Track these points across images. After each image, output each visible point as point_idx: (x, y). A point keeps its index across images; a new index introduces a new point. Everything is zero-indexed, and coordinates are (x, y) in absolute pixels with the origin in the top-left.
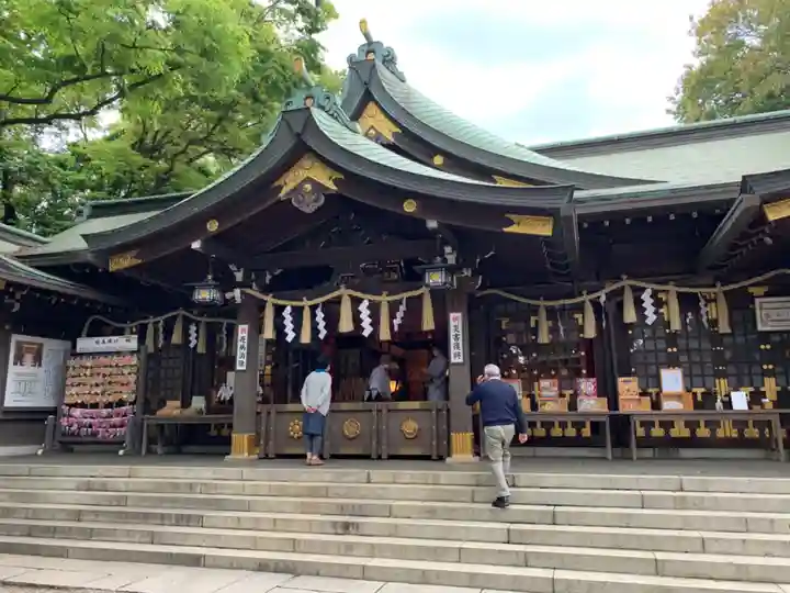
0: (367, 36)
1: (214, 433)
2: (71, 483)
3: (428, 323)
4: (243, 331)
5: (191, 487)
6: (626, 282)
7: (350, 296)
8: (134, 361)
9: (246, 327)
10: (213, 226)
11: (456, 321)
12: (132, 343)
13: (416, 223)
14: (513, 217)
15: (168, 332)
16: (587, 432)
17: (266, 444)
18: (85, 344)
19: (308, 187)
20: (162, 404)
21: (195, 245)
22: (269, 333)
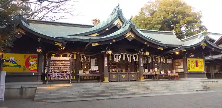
4: (106, 59)
7: (125, 54)
8: (69, 63)
9: (107, 58)
10: (114, 41)
11: (141, 60)
12: (68, 59)
16: (148, 77)
18: (53, 58)
19: (130, 37)
21: (111, 44)
22: (111, 59)
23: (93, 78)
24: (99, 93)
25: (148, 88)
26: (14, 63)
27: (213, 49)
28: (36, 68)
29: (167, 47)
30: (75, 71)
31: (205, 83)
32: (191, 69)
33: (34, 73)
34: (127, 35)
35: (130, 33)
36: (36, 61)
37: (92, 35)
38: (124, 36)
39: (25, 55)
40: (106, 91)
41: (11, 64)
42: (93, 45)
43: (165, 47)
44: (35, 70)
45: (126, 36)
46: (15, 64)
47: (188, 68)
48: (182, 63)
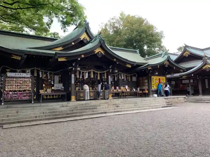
3: (106, 77)
4: (73, 76)
6: (120, 73)
8: (30, 80)
10: (83, 56)
11: (109, 77)
14: (127, 64)
19: (100, 53)
21: (79, 59)
23: (57, 97)
24: (68, 114)
27: (174, 67)
29: (135, 65)
30: (35, 90)
31: (167, 99)
34: (97, 51)
35: (100, 49)
37: (56, 49)
38: (93, 52)
42: (60, 60)
43: (133, 65)
45: (95, 52)
47: (152, 85)
48: (146, 81)
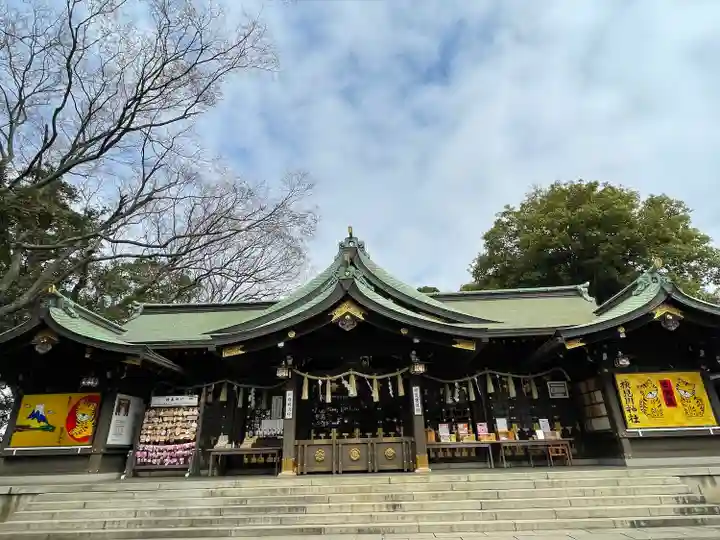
0: (351, 234)
1: (246, 460)
2: (199, 493)
3: (401, 393)
4: (290, 394)
5: (284, 490)
6: (487, 371)
7: (356, 376)
8: (196, 412)
9: (291, 392)
10: (292, 335)
11: (416, 391)
12: (194, 401)
13: (407, 340)
14: (458, 340)
15: (216, 394)
17: (302, 465)
18: (157, 401)
19: (348, 317)
20: (216, 442)
21: (281, 345)
22: (305, 396)
25: (394, 507)
26: (42, 419)
28: (89, 432)
32: (641, 416)
33: (80, 448)
36: (94, 412)
39: (70, 398)
40: (227, 515)
41: (34, 423)
43: (479, 339)
44: (85, 439)
46: (43, 424)
47: (627, 414)
48: (599, 396)
